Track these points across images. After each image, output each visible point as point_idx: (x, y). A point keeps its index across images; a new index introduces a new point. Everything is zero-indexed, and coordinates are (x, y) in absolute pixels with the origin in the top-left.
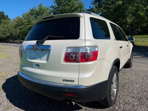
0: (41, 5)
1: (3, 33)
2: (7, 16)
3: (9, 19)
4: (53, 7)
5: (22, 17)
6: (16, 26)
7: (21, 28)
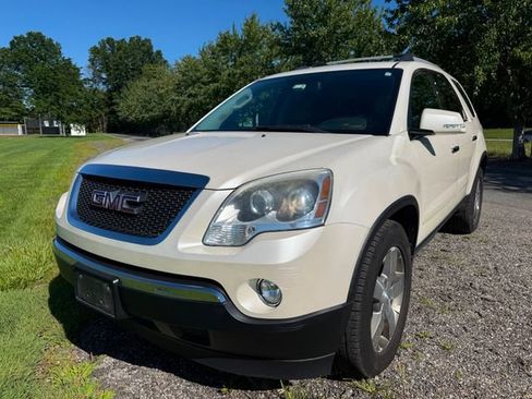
0: (253, 18)
1: (143, 107)
2: (159, 53)
3: (165, 62)
4: (279, 26)
5: (198, 57)
6: (179, 86)
7: (193, 92)
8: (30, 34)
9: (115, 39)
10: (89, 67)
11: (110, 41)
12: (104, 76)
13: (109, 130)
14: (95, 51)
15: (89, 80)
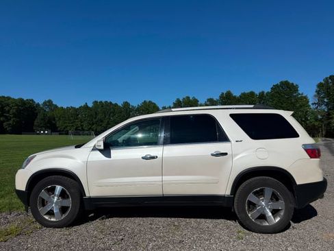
8: (282, 82)
11: (332, 77)
12: (325, 100)
13: (326, 136)
14: (320, 85)
15: (315, 104)
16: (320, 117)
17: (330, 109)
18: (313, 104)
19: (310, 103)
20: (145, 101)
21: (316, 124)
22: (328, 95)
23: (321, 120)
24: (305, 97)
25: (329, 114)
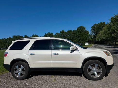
8: (80, 27)
9: (96, 24)
10: (91, 30)
11: (95, 24)
12: (94, 32)
13: (95, 43)
14: (92, 27)
15: (91, 33)
16: (92, 37)
17: (95, 35)
18: (90, 33)
19: (89, 33)
20: (33, 35)
21: (91, 40)
22: (95, 30)
23: (93, 38)
24: (88, 31)
25: (95, 36)
